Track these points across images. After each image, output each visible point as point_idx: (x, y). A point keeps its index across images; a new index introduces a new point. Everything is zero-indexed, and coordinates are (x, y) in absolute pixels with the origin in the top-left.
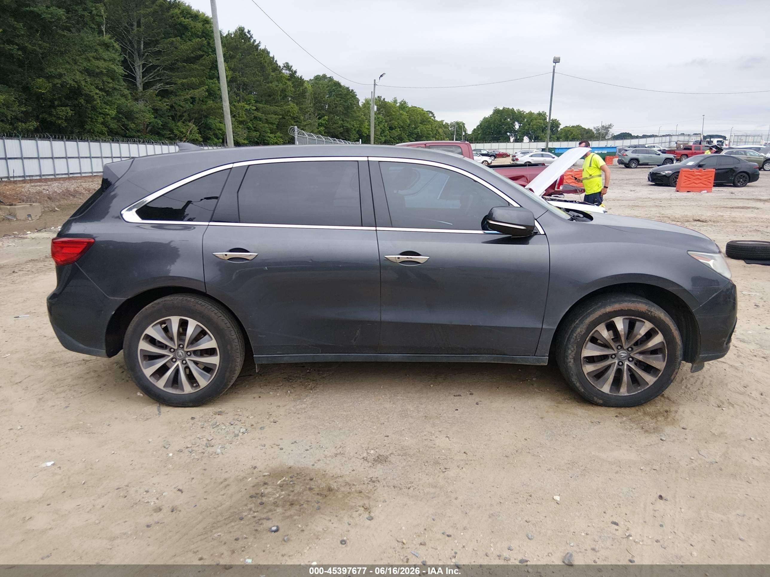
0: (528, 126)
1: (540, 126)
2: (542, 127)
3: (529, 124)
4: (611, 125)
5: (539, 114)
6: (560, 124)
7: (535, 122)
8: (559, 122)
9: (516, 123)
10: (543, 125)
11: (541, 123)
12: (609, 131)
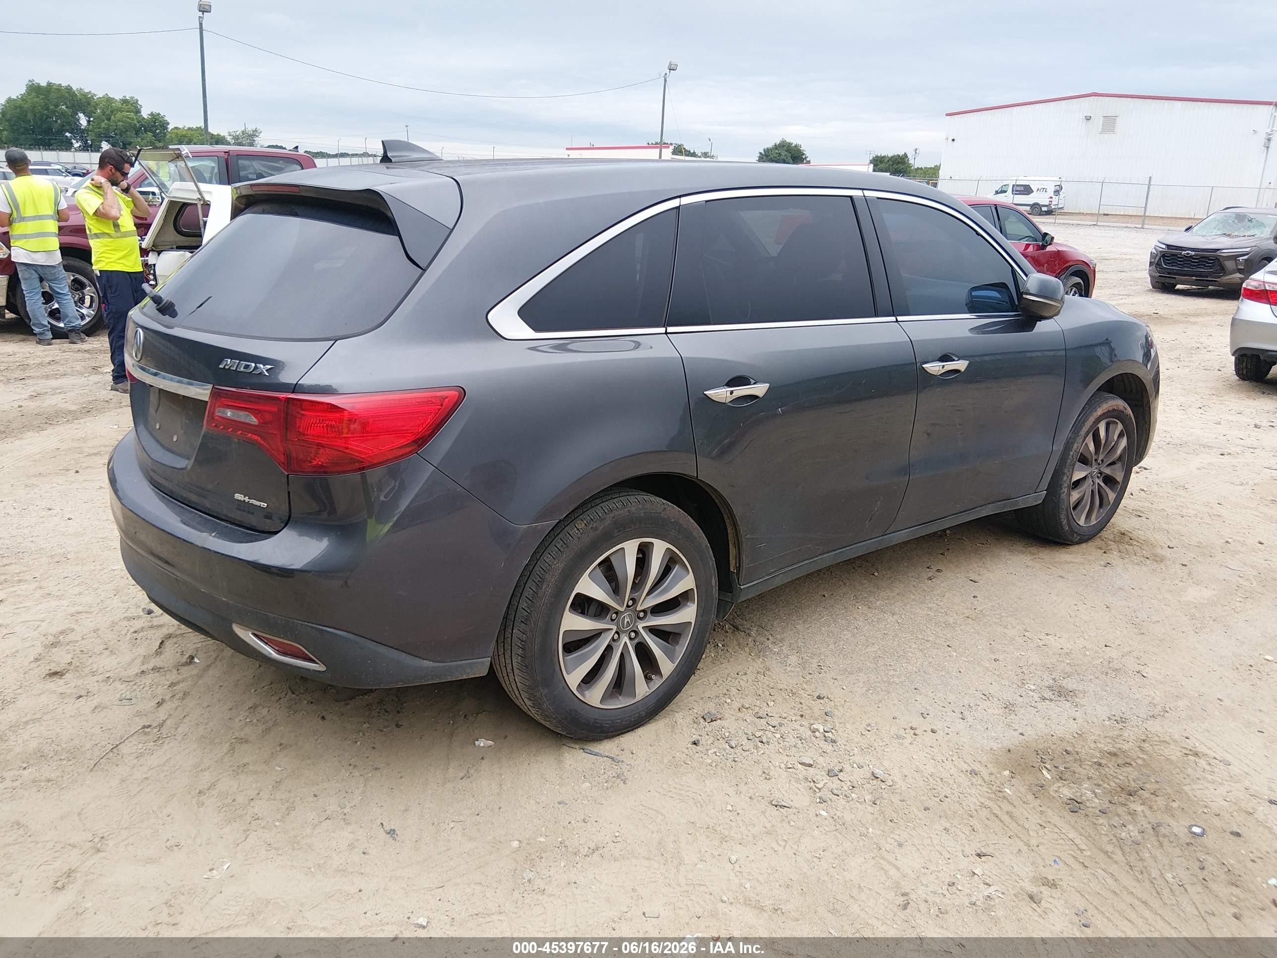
0: (106, 121)
1: (130, 124)
2: (135, 125)
3: (109, 119)
4: (256, 131)
5: (125, 101)
6: (168, 124)
7: (119, 115)
8: (166, 118)
9: (81, 115)
10: (135, 122)
11: (132, 119)
12: (254, 141)
